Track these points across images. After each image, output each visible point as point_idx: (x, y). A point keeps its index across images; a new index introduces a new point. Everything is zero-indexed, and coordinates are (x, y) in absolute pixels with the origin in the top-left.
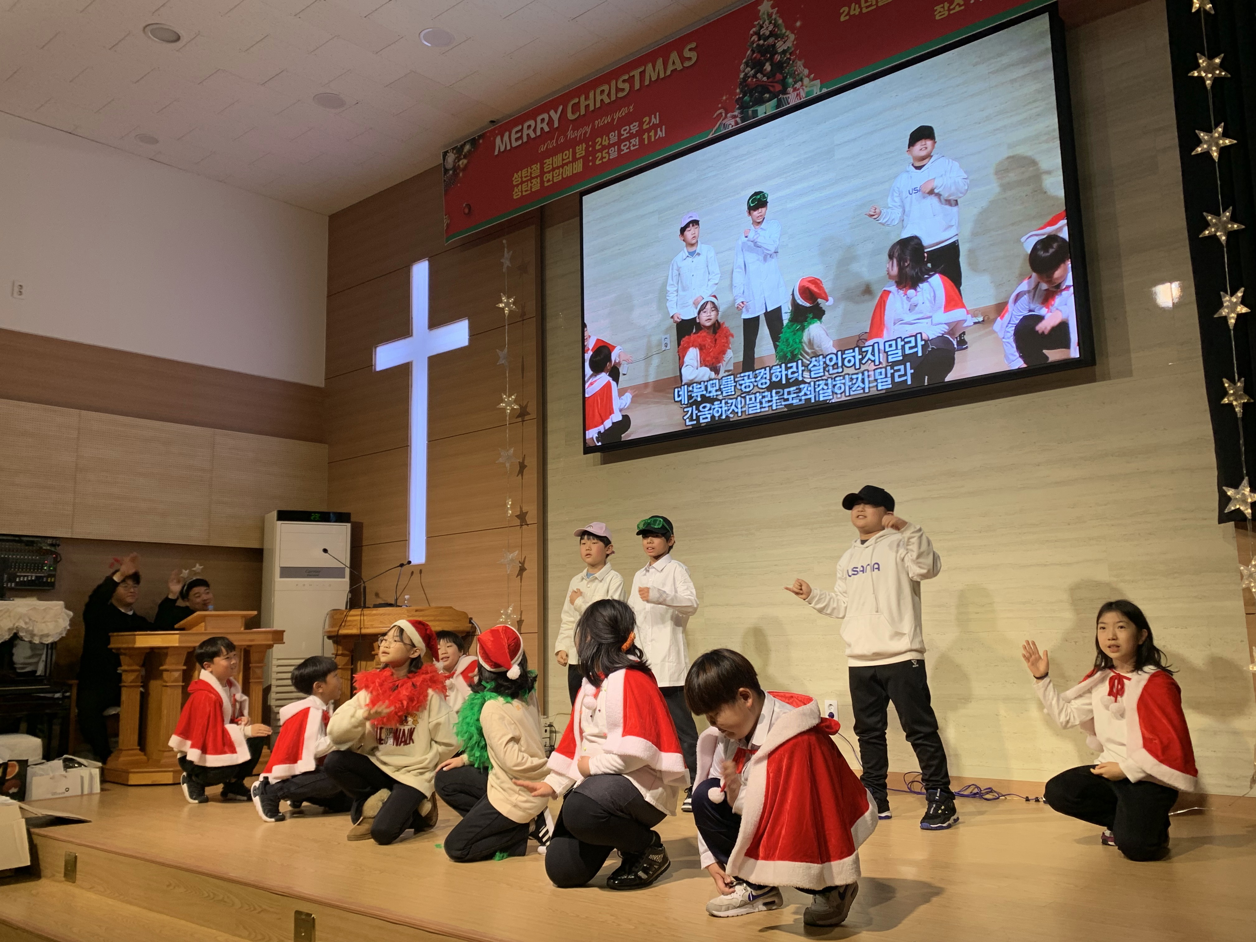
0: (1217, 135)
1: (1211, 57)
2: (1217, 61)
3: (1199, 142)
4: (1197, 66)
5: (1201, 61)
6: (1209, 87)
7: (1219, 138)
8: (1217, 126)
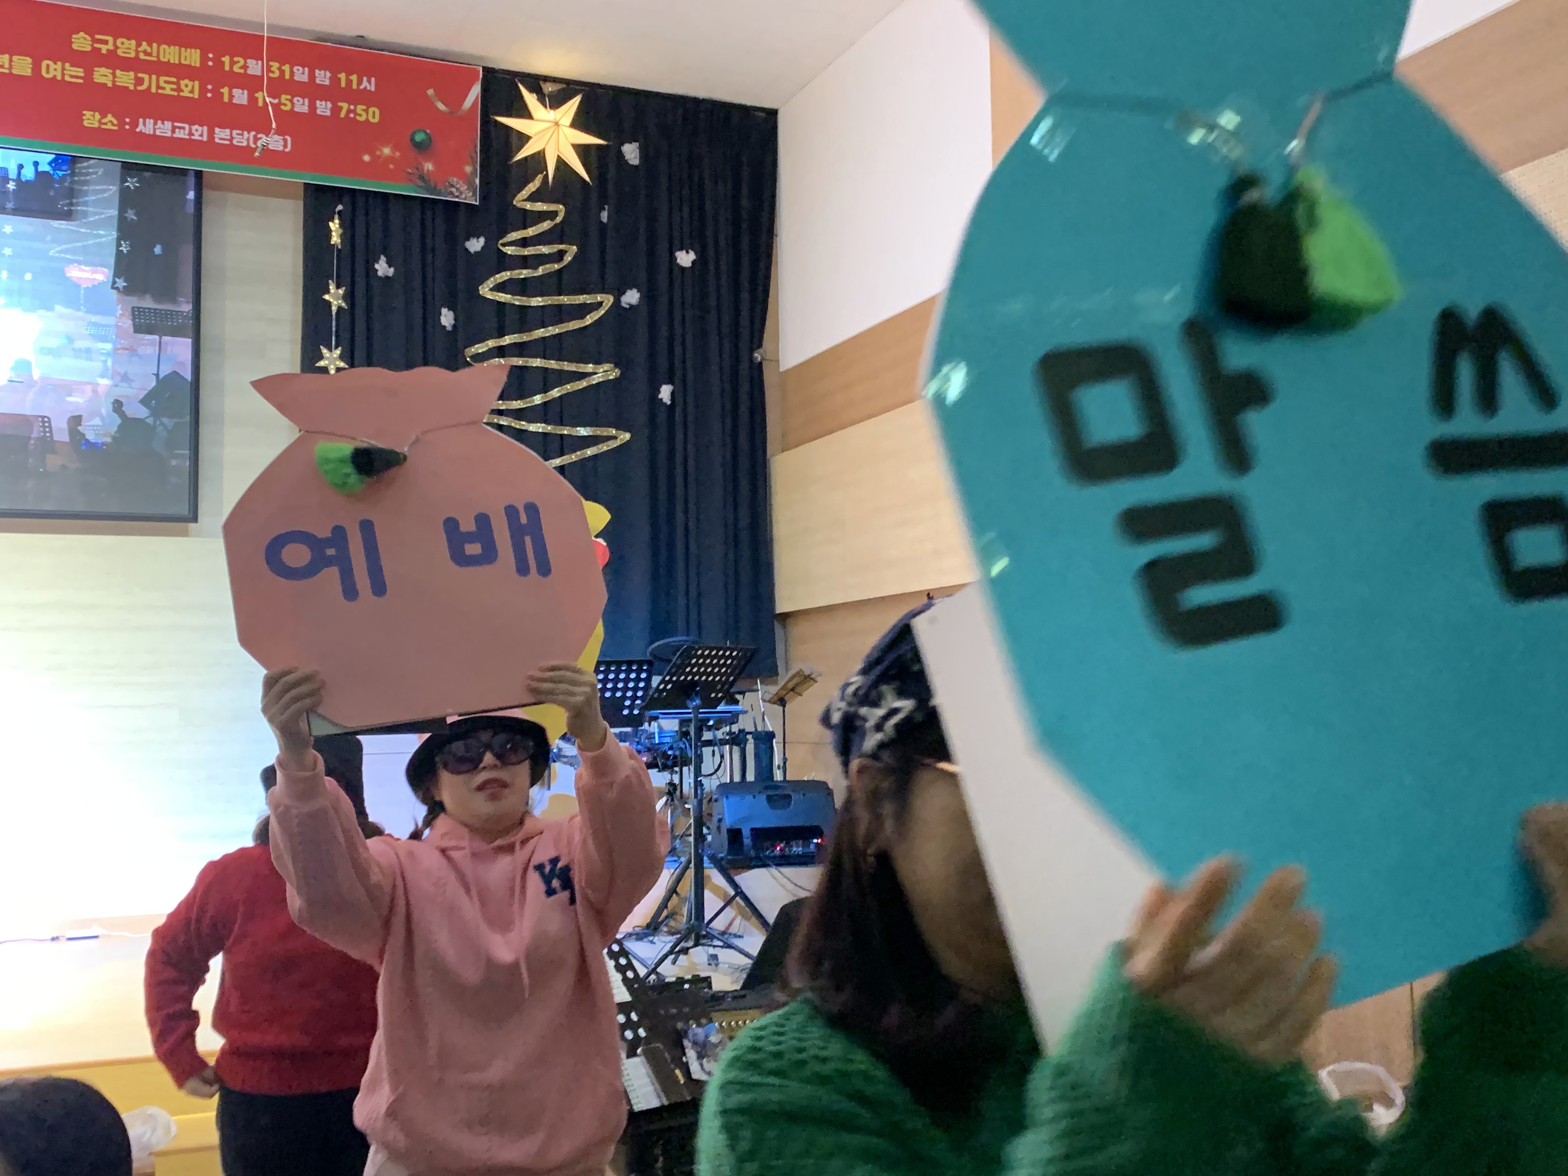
0: (335, 356)
1: (338, 287)
2: (341, 291)
3: (321, 357)
4: (328, 292)
5: (331, 287)
6: (334, 313)
7: (336, 359)
8: (336, 348)
